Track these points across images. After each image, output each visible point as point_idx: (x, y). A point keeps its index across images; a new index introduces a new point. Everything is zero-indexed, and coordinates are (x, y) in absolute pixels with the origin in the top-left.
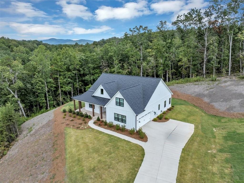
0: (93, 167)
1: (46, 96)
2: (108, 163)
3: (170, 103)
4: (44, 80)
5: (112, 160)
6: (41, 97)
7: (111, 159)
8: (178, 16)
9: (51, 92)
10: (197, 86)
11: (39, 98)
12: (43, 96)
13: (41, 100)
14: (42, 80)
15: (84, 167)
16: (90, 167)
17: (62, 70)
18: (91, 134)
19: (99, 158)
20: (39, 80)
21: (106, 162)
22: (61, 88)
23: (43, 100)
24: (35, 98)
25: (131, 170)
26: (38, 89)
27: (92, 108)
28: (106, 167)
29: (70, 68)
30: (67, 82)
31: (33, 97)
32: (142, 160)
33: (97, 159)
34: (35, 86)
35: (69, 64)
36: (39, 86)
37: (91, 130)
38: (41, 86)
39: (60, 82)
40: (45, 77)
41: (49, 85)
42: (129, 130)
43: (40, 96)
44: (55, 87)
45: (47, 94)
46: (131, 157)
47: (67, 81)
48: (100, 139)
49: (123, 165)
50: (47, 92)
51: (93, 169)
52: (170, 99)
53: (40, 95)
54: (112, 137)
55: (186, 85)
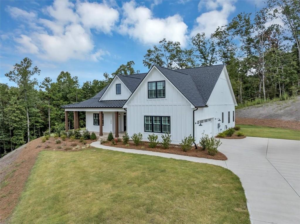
0: (96, 213)
1: (27, 135)
2: (142, 200)
3: (234, 121)
4: (26, 110)
5: (152, 193)
6: (19, 135)
7: (150, 192)
8: (218, 28)
9: (35, 131)
10: (261, 108)
11: (15, 136)
12: (21, 133)
13: (18, 139)
14: (22, 109)
15: (69, 214)
16: (88, 211)
17: (55, 97)
18: (94, 156)
19: (116, 192)
20: (17, 108)
21: (135, 197)
22: (52, 126)
23: (21, 140)
24: (9, 136)
25: (223, 213)
26: (14, 121)
27: (99, 125)
28: (139, 210)
29: (67, 96)
30: (61, 116)
31: (5, 135)
32: (242, 190)
33: (110, 194)
34: (10, 117)
35: (67, 91)
36: (16, 117)
37: (95, 150)
38: (19, 116)
39: (50, 116)
40: (28, 104)
41: (33, 119)
42: (178, 145)
43: (17, 134)
44: (43, 124)
45: (29, 133)
46: (205, 185)
47: (61, 114)
48: (114, 161)
49: (190, 201)
50: (28, 130)
51: (97, 217)
52: (234, 111)
53: (16, 131)
54: (142, 157)
55: (243, 109)
